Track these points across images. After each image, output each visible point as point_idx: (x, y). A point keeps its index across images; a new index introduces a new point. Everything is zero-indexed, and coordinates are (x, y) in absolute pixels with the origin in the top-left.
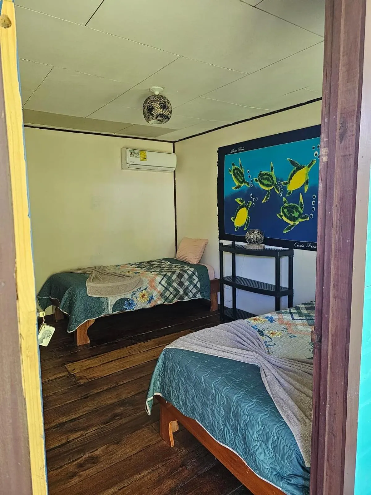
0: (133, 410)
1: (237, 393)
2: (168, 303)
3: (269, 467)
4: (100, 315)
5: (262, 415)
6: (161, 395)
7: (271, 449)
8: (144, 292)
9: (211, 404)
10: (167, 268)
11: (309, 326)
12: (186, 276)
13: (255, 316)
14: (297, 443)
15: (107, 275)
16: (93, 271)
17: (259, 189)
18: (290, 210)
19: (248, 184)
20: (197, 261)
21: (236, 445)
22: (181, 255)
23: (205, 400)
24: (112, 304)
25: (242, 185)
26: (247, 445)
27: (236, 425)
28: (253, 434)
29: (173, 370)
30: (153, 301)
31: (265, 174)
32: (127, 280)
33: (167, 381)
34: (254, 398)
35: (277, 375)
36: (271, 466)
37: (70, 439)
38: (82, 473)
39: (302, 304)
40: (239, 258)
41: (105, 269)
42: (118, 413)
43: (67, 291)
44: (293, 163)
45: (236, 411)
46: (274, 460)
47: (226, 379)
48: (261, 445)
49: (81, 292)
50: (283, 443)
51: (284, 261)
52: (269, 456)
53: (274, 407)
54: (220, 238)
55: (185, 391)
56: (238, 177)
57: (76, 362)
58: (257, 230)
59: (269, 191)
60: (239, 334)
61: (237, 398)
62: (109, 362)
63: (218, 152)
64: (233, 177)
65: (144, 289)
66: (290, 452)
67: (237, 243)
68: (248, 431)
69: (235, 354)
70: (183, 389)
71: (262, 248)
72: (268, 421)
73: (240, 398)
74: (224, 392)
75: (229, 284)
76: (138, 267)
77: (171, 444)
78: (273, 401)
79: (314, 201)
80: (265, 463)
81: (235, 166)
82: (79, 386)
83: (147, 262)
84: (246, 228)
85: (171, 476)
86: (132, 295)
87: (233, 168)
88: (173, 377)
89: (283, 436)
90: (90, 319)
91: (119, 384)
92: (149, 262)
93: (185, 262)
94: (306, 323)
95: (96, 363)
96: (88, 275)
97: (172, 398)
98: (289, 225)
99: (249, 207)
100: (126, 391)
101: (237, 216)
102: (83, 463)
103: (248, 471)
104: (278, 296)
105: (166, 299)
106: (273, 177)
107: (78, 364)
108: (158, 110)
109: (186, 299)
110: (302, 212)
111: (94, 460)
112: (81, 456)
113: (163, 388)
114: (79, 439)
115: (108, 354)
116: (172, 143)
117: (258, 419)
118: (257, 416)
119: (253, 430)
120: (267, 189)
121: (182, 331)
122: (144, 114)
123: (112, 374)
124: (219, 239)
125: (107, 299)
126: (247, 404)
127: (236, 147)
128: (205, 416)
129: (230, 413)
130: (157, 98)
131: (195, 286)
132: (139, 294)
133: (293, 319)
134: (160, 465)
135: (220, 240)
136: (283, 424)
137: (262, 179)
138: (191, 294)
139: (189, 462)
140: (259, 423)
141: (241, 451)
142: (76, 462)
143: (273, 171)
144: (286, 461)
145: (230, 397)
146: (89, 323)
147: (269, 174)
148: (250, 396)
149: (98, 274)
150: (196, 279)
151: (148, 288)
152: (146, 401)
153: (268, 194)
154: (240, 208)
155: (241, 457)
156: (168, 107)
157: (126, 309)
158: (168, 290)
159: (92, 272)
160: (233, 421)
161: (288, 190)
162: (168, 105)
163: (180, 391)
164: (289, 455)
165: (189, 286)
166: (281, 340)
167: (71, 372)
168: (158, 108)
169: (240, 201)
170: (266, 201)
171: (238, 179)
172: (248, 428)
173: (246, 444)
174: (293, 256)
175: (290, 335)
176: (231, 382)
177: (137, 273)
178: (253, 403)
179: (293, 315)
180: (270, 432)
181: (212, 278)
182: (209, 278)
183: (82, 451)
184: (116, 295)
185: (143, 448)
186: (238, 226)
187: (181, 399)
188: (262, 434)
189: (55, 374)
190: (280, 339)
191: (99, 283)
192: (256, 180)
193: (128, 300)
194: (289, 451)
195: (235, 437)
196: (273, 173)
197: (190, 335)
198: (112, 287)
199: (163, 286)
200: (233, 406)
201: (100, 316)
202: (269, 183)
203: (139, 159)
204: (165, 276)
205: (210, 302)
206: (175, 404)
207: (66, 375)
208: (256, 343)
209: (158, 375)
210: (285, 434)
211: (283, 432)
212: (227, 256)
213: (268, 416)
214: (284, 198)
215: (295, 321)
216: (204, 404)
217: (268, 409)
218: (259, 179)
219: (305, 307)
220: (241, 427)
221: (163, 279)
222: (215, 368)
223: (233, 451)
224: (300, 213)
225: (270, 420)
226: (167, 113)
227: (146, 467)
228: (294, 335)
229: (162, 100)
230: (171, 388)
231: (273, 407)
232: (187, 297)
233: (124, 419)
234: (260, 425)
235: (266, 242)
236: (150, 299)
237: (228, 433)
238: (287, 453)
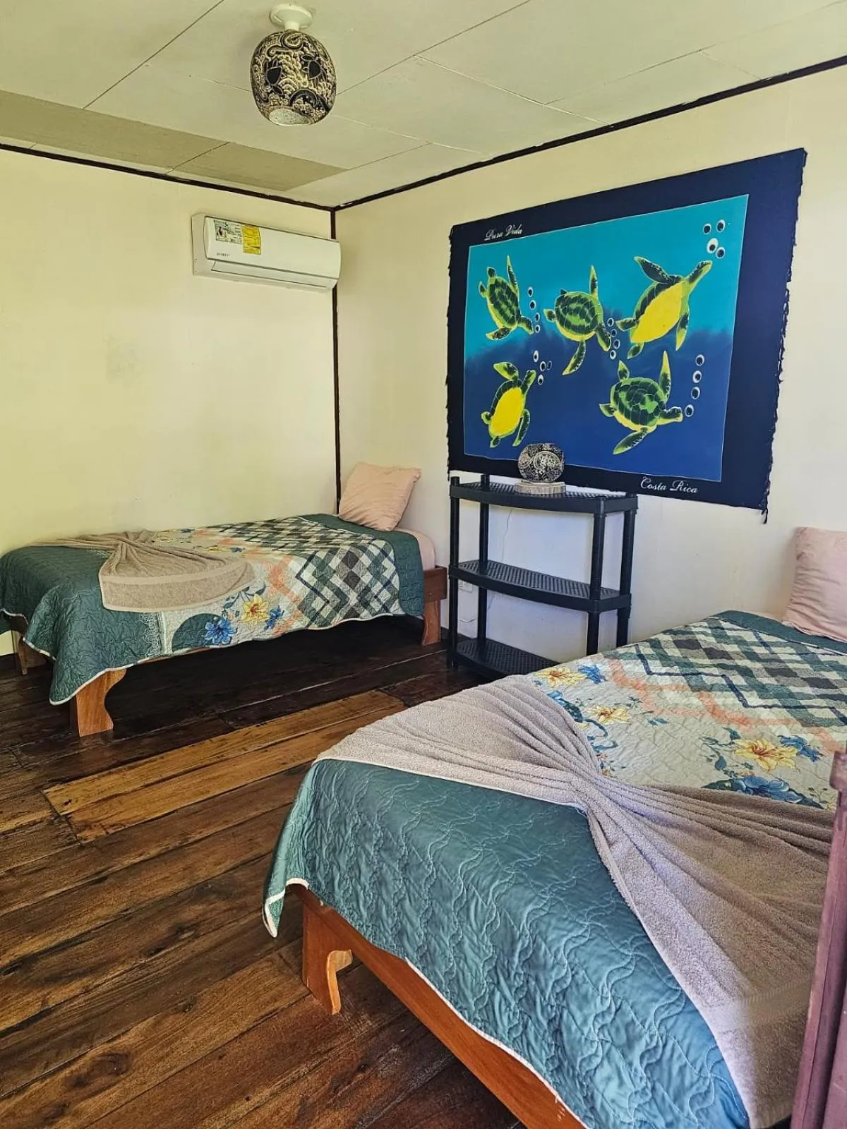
0: (228, 910)
1: (533, 899)
2: (320, 626)
3: (633, 1120)
4: (140, 659)
5: (612, 968)
6: (305, 883)
7: (641, 1070)
8: (258, 600)
9: (455, 923)
10: (315, 540)
11: (693, 691)
12: (365, 560)
13: (553, 664)
14: (723, 1059)
15: (157, 554)
16: (120, 542)
17: (557, 338)
18: (635, 394)
19: (529, 325)
20: (392, 524)
21: (529, 1044)
22: (351, 506)
23: (436, 911)
24: (170, 629)
25: (513, 328)
26: (564, 1051)
27: (532, 990)
28: (585, 1022)
29: (340, 822)
30: (279, 622)
31: (575, 300)
32: (211, 569)
33: (324, 851)
34: (586, 915)
35: (641, 842)
36: (641, 1116)
37: (51, 1004)
38: (83, 1104)
39: (664, 632)
40: (498, 516)
41: (153, 539)
42: (189, 921)
43: (47, 595)
44: (650, 270)
45: (531, 952)
46: (647, 1099)
47: (500, 855)
48: (608, 1055)
49: (84, 599)
50: (680, 1056)
51: (614, 524)
52: (632, 1087)
53: (647, 944)
54: (452, 465)
55: (375, 882)
56: (504, 306)
57: (74, 782)
58: (548, 445)
59: (582, 343)
60: (521, 717)
61: (535, 914)
62: (164, 780)
63: (450, 237)
64: (490, 305)
65: (257, 593)
66: (704, 1083)
67: (494, 479)
68: (570, 1012)
69: (518, 779)
70: (370, 875)
71: (559, 491)
72: (632, 987)
73: (543, 913)
74: (493, 896)
75: (470, 579)
76: (241, 535)
77: (332, 1007)
78: (641, 925)
79: (698, 372)
80: (620, 1107)
81: (497, 277)
82: (82, 847)
83: (263, 523)
84: (520, 442)
85: (334, 1101)
86: (224, 607)
87: (491, 281)
88: (341, 840)
89: (680, 1037)
90: (112, 670)
91: (190, 841)
92: (270, 524)
93: (363, 526)
94: (682, 684)
95: (129, 783)
96: (104, 554)
97: (337, 897)
98: (631, 435)
99: (529, 385)
100: (211, 859)
101: (496, 409)
102: (88, 1074)
103: (561, 1115)
104: (596, 612)
105: (315, 616)
106: (594, 308)
107: (78, 786)
108: (295, 79)
109: (365, 616)
110: (665, 399)
111: (117, 1064)
112: (82, 1053)
113: (312, 868)
114: (76, 1003)
115: (162, 758)
116: (329, 213)
117: (600, 979)
118: (596, 971)
119: (585, 1011)
120: (577, 337)
121: (353, 695)
122: (253, 88)
123: (174, 812)
124: (447, 468)
125: (156, 618)
126: (565, 933)
127: (500, 223)
128: (437, 954)
129: (513, 955)
130: (295, 39)
131: (387, 584)
132: (242, 605)
133: (649, 673)
134: (303, 1069)
135: (451, 472)
136: (678, 999)
137: (565, 311)
138: (377, 604)
139: (381, 1056)
140: (605, 992)
141: (544, 1062)
142: (67, 1072)
143: (596, 290)
144: (687, 1107)
145: (514, 911)
146: (109, 678)
147: (586, 299)
148: (574, 910)
149: (133, 555)
150: (389, 567)
151: (266, 590)
152: (264, 903)
153: (580, 354)
154: (505, 390)
155: (544, 1078)
156: (326, 70)
157: (210, 642)
158: (319, 594)
159: (117, 545)
160: (522, 977)
161: (632, 341)
162: (326, 65)
163: (362, 879)
164: (700, 1094)
165: (372, 584)
166: (628, 731)
167: (58, 809)
168: (295, 70)
169: (505, 369)
170: (573, 371)
171: (502, 312)
172: (568, 1005)
173: (560, 1046)
174: (636, 513)
175: (651, 719)
176: (513, 864)
177: (238, 550)
178: (584, 930)
179: (649, 661)
180: (638, 1023)
181: (428, 565)
182: (421, 564)
183: (84, 1038)
184: (182, 607)
185: (257, 1021)
186: (499, 434)
187: (365, 902)
188: (612, 1022)
189: (14, 817)
190: (627, 728)
191: (136, 575)
192: (551, 316)
193: (215, 618)
194: (698, 1080)
195: (527, 1022)
196: (594, 297)
197: (389, 720)
198: (169, 586)
199: (305, 583)
200: (524, 937)
201: (139, 662)
202: (583, 322)
203: (240, 247)
204: (310, 558)
205: (423, 622)
206: (345, 913)
207: (45, 818)
208: (569, 744)
209: (297, 831)
210: (686, 1030)
211: (680, 1022)
212: (470, 511)
213: (631, 972)
214: (620, 362)
215: (656, 679)
216: (433, 922)
217: (629, 951)
218: (558, 311)
219: (674, 642)
220: (547, 997)
221: (305, 566)
222: (463, 821)
223: (518, 1057)
224: (661, 403)
225: (636, 984)
226: (322, 89)
227: (269, 1078)
228: (660, 717)
229: (308, 47)
230: (335, 867)
231: (641, 943)
232: (366, 612)
233: (204, 938)
234: (607, 998)
235: (569, 476)
236: (272, 617)
237: (503, 1008)
238: (692, 1085)
